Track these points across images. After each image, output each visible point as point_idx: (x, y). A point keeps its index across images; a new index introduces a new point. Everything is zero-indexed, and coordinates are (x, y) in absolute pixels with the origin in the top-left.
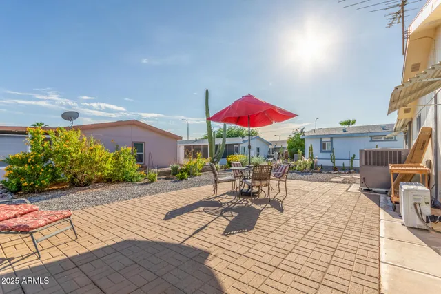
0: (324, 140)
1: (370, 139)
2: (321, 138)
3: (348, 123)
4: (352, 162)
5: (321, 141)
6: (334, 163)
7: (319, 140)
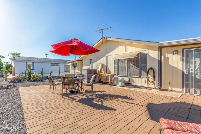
0: (28, 63)
1: (50, 64)
2: (27, 62)
3: (17, 54)
4: (51, 74)
5: (27, 64)
6: (43, 75)
7: (25, 63)
